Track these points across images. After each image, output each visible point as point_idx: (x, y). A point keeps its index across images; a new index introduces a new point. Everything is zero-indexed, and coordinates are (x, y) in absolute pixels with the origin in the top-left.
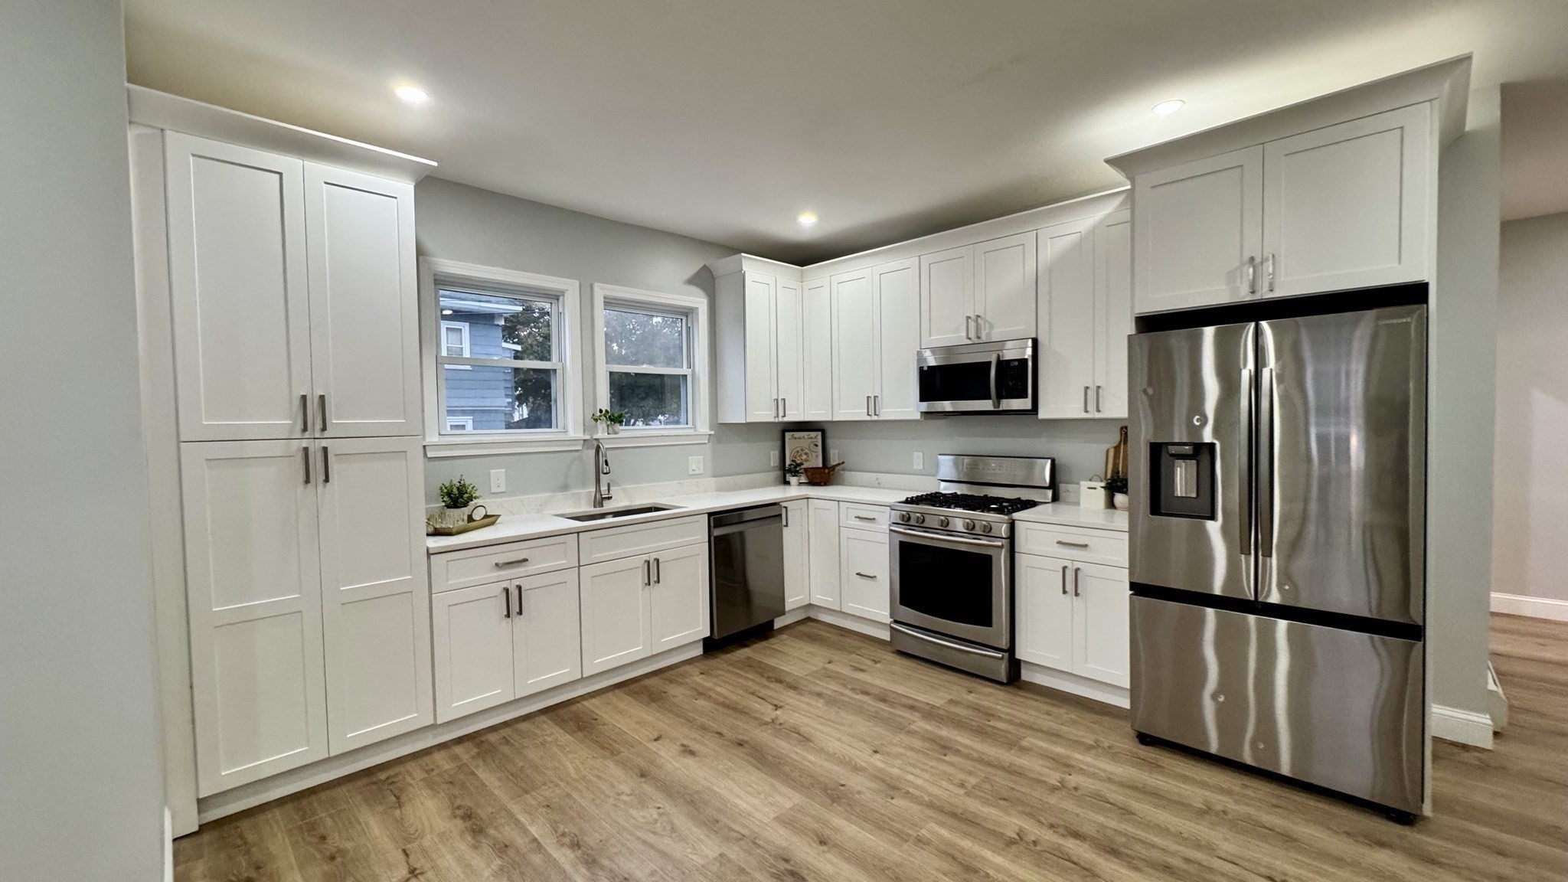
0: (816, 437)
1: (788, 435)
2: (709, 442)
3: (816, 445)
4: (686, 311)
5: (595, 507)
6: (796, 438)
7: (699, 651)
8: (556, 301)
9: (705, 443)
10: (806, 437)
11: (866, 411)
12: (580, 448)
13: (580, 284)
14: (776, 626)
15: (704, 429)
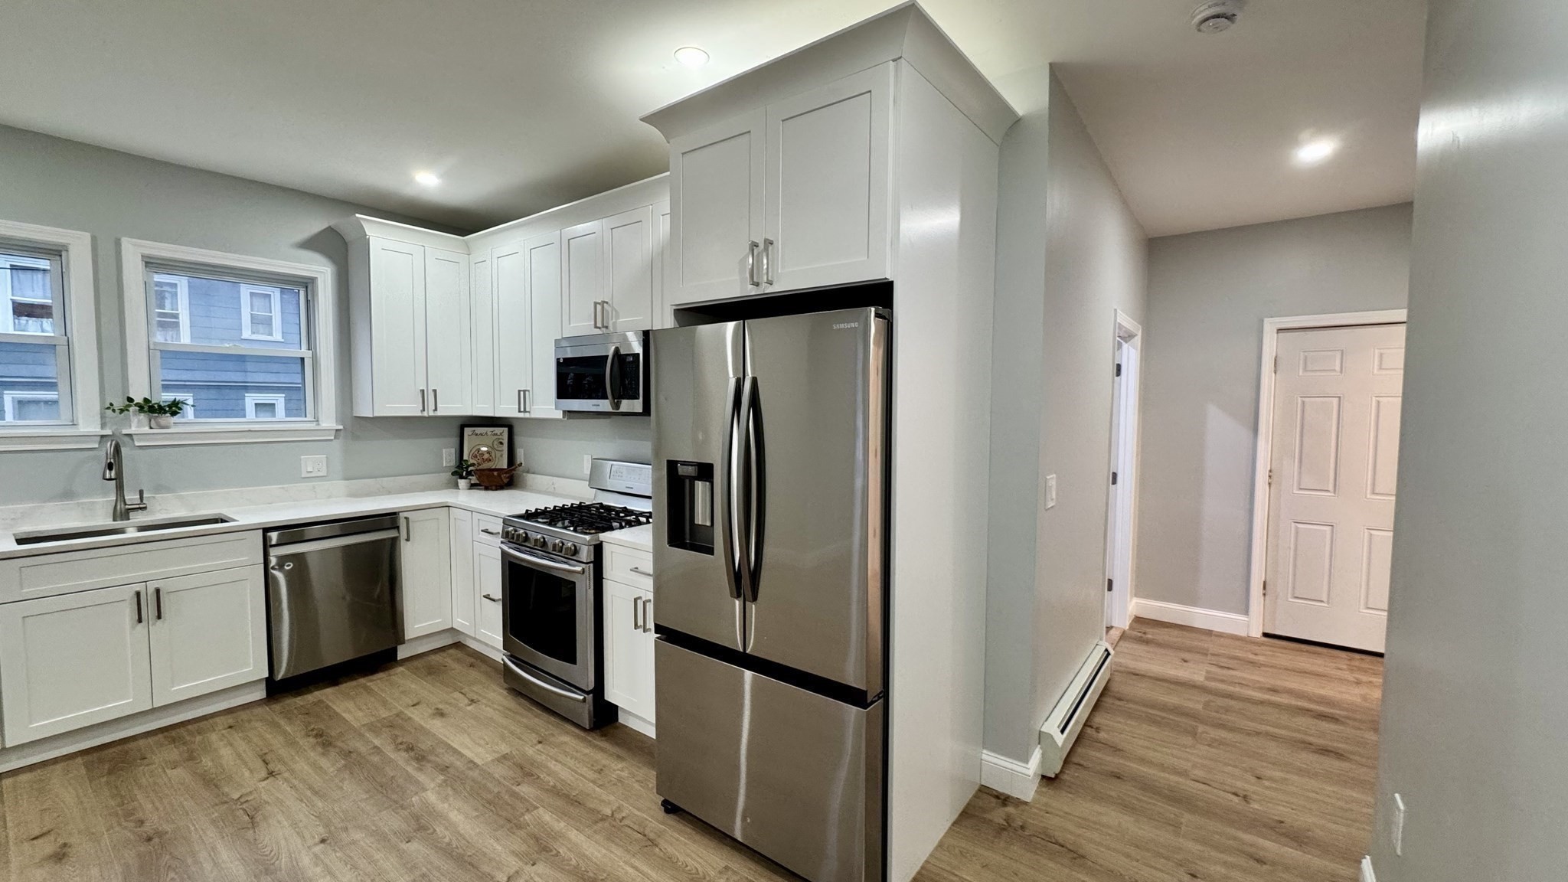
0: (501, 434)
1: (467, 431)
2: (335, 438)
3: (501, 443)
4: (305, 281)
5: (114, 520)
6: (477, 435)
7: (260, 694)
8: (58, 258)
9: (331, 440)
10: (489, 433)
11: (517, 406)
12: (97, 446)
13: (94, 239)
14: (400, 656)
15: (329, 421)
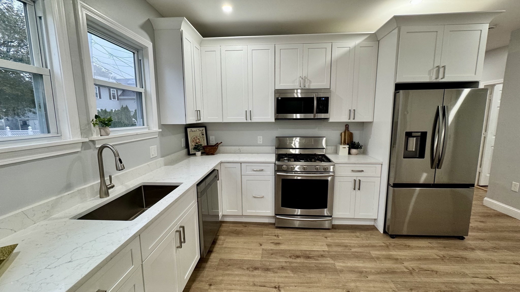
0: (202, 130)
1: (189, 130)
2: (159, 136)
3: (203, 134)
5: (102, 197)
6: (193, 131)
9: (156, 137)
10: (198, 130)
11: (244, 117)
12: (79, 150)
15: (155, 128)
